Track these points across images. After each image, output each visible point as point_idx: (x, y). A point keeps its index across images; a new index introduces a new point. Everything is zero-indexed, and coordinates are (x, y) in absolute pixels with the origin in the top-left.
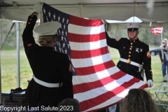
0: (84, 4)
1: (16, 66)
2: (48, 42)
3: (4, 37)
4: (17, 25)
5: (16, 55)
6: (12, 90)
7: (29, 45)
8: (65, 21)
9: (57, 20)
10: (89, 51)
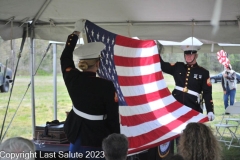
0: (133, 22)
1: (53, 94)
2: (89, 67)
3: (38, 60)
4: (54, 46)
5: (52, 81)
6: (48, 123)
7: (68, 70)
8: (110, 42)
9: (100, 40)
10: (140, 77)
